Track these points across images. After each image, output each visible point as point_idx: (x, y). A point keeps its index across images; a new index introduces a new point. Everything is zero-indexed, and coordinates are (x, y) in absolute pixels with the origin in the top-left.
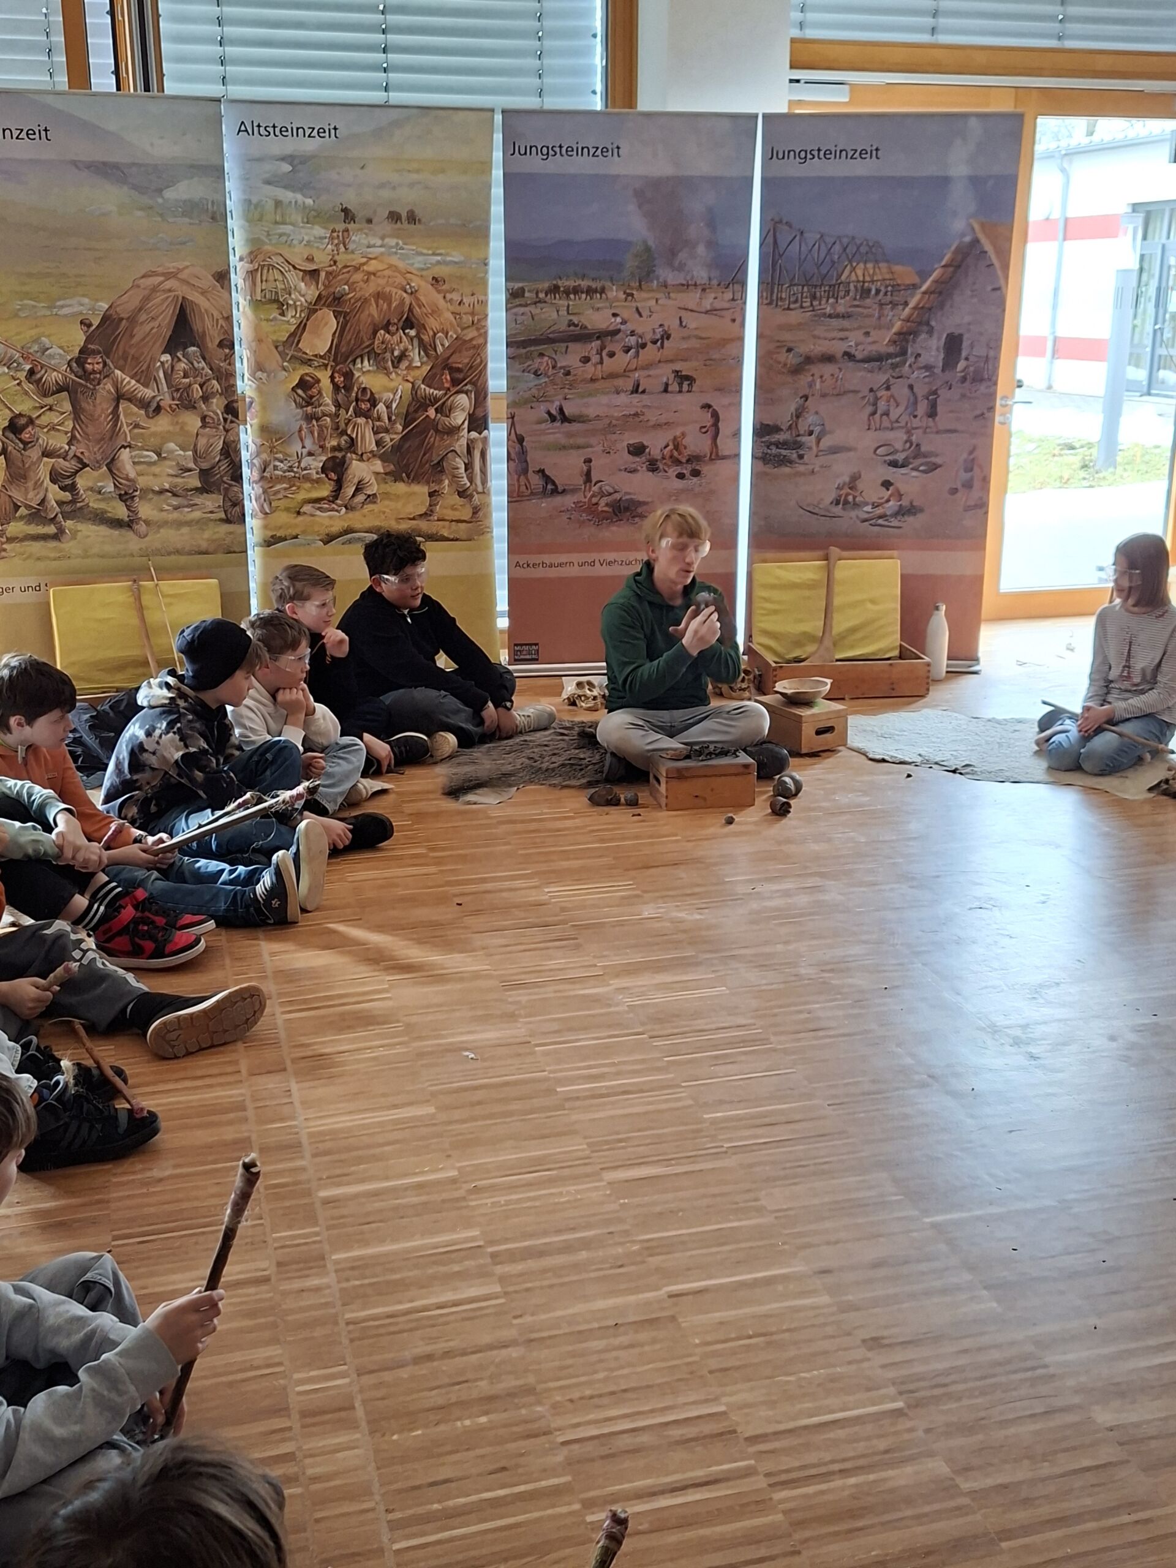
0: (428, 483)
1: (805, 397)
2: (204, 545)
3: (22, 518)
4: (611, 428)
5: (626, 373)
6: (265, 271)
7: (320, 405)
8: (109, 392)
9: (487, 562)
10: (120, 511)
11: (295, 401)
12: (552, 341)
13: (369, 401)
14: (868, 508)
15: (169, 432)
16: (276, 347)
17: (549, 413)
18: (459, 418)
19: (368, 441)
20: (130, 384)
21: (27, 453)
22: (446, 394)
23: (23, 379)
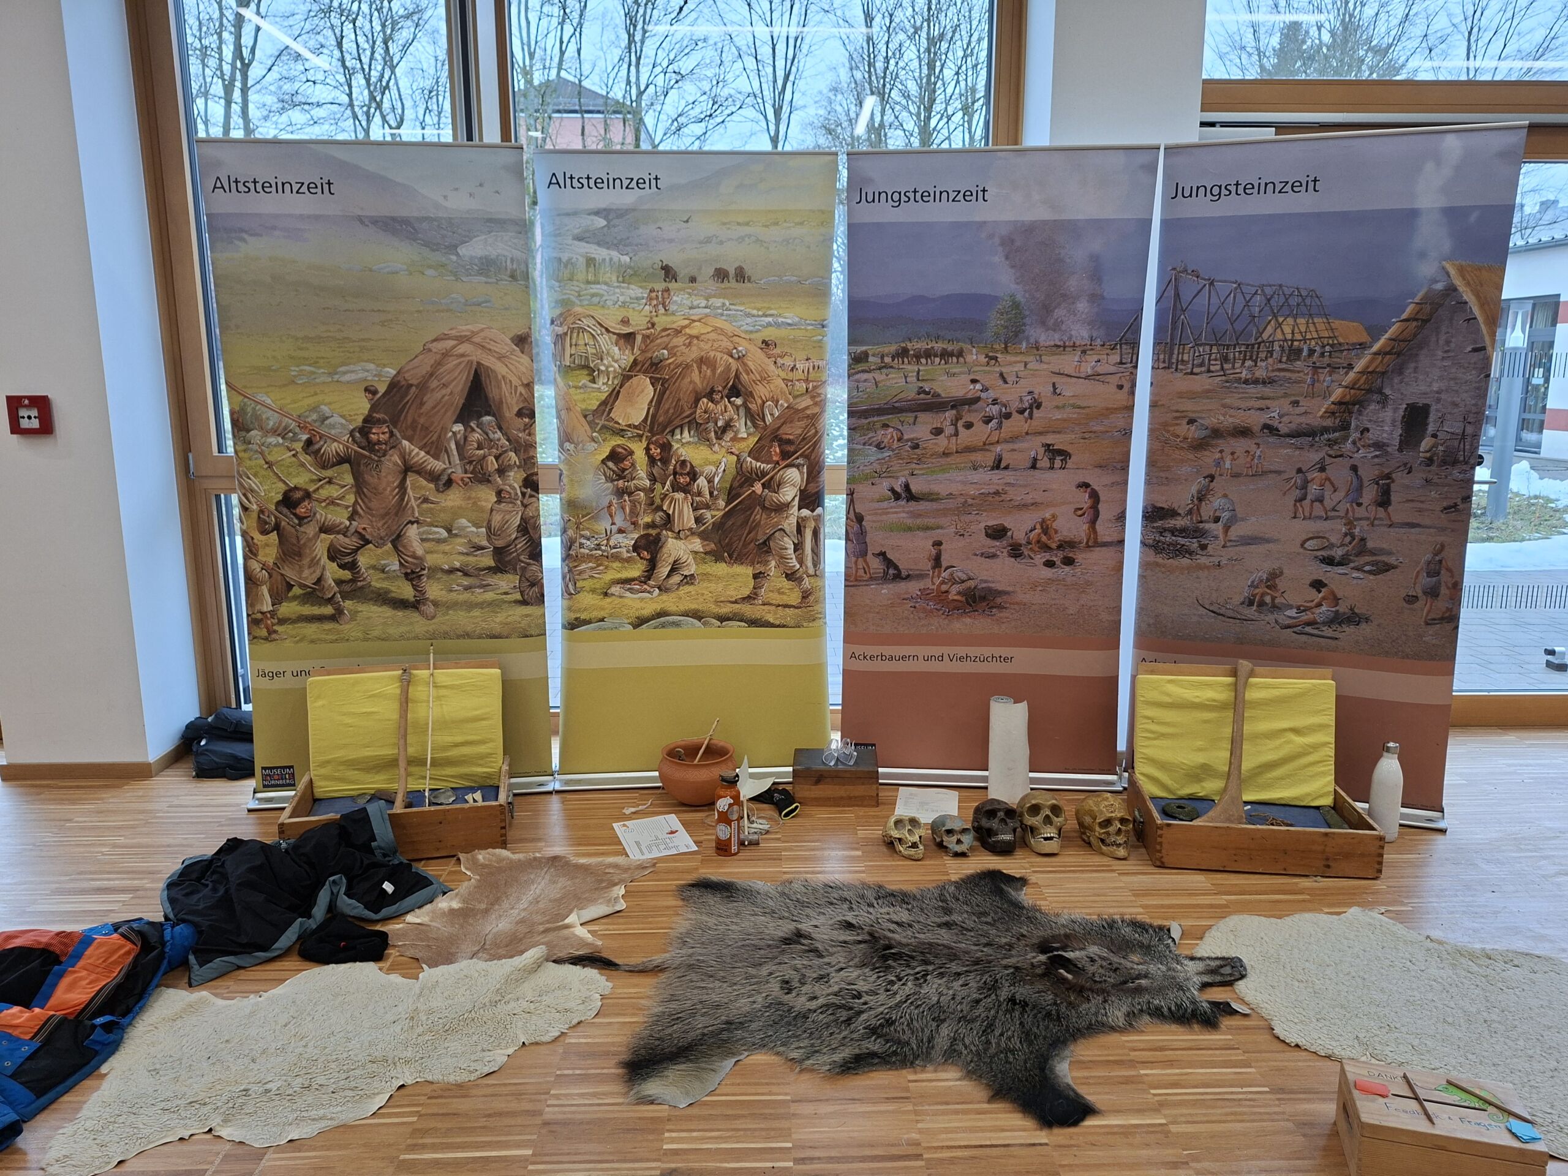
0: (752, 564)
1: (1212, 478)
2: (497, 629)
3: (295, 598)
4: (965, 508)
5: (985, 447)
6: (575, 335)
7: (633, 479)
8: (396, 464)
9: (819, 651)
10: (406, 591)
11: (605, 475)
12: (901, 410)
13: (688, 474)
14: (1292, 613)
15: (460, 508)
16: (585, 417)
17: (892, 490)
18: (789, 494)
19: (686, 517)
20: (419, 455)
21: (302, 529)
22: (774, 468)
23: (299, 450)
